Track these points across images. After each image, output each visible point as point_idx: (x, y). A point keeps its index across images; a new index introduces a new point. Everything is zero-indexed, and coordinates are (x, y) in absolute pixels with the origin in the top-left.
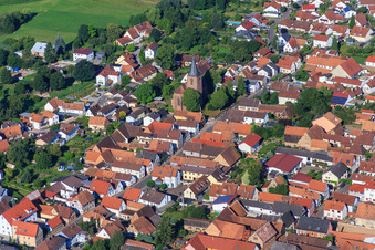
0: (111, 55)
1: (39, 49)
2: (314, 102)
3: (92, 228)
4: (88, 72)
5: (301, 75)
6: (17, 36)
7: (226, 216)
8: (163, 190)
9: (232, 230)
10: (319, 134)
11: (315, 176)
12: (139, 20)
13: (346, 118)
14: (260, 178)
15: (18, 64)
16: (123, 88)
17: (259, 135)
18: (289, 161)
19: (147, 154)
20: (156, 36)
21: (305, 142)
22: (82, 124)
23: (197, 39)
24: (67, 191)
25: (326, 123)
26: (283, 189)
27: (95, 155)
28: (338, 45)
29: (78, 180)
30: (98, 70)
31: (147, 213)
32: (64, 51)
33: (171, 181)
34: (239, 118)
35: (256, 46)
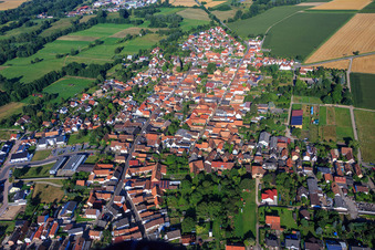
0: (150, 57)
1: (130, 57)
2: (212, 67)
3: (163, 110)
4: (146, 63)
5: (205, 59)
6: (122, 53)
7: (201, 103)
8: (179, 97)
9: (203, 107)
10: (216, 76)
11: (219, 88)
12: (155, 47)
13: (222, 70)
14: (205, 91)
15: (125, 62)
16: (157, 67)
17: (200, 77)
18: (211, 84)
19: (172, 87)
20: (161, 50)
21: (214, 79)
22: (149, 78)
23: (173, 50)
24: (152, 100)
25: (218, 73)
26: (213, 93)
27: (157, 89)
28: (212, 48)
29: (155, 96)
30: (148, 63)
31: (178, 104)
32: (136, 58)
33: (180, 94)
34: (193, 73)
35: (190, 51)
